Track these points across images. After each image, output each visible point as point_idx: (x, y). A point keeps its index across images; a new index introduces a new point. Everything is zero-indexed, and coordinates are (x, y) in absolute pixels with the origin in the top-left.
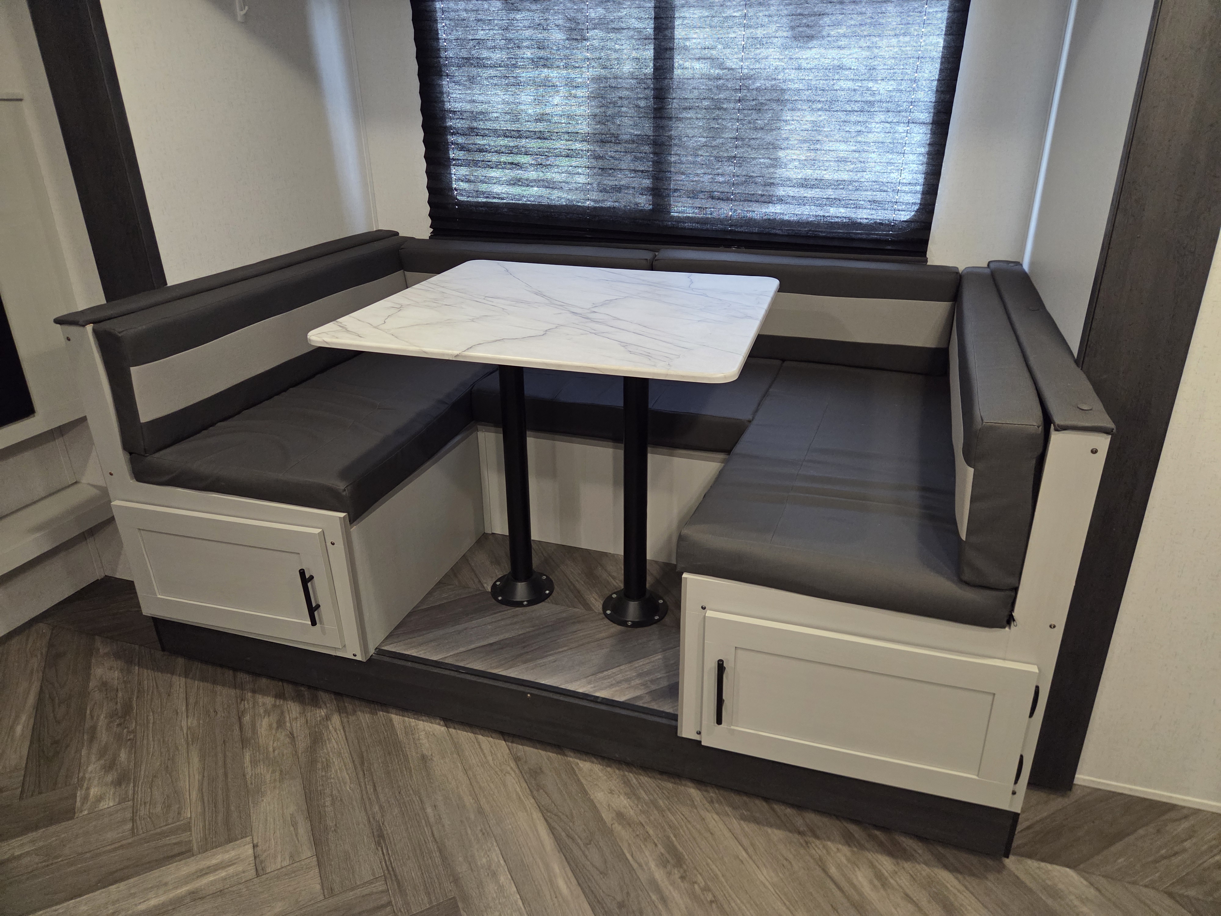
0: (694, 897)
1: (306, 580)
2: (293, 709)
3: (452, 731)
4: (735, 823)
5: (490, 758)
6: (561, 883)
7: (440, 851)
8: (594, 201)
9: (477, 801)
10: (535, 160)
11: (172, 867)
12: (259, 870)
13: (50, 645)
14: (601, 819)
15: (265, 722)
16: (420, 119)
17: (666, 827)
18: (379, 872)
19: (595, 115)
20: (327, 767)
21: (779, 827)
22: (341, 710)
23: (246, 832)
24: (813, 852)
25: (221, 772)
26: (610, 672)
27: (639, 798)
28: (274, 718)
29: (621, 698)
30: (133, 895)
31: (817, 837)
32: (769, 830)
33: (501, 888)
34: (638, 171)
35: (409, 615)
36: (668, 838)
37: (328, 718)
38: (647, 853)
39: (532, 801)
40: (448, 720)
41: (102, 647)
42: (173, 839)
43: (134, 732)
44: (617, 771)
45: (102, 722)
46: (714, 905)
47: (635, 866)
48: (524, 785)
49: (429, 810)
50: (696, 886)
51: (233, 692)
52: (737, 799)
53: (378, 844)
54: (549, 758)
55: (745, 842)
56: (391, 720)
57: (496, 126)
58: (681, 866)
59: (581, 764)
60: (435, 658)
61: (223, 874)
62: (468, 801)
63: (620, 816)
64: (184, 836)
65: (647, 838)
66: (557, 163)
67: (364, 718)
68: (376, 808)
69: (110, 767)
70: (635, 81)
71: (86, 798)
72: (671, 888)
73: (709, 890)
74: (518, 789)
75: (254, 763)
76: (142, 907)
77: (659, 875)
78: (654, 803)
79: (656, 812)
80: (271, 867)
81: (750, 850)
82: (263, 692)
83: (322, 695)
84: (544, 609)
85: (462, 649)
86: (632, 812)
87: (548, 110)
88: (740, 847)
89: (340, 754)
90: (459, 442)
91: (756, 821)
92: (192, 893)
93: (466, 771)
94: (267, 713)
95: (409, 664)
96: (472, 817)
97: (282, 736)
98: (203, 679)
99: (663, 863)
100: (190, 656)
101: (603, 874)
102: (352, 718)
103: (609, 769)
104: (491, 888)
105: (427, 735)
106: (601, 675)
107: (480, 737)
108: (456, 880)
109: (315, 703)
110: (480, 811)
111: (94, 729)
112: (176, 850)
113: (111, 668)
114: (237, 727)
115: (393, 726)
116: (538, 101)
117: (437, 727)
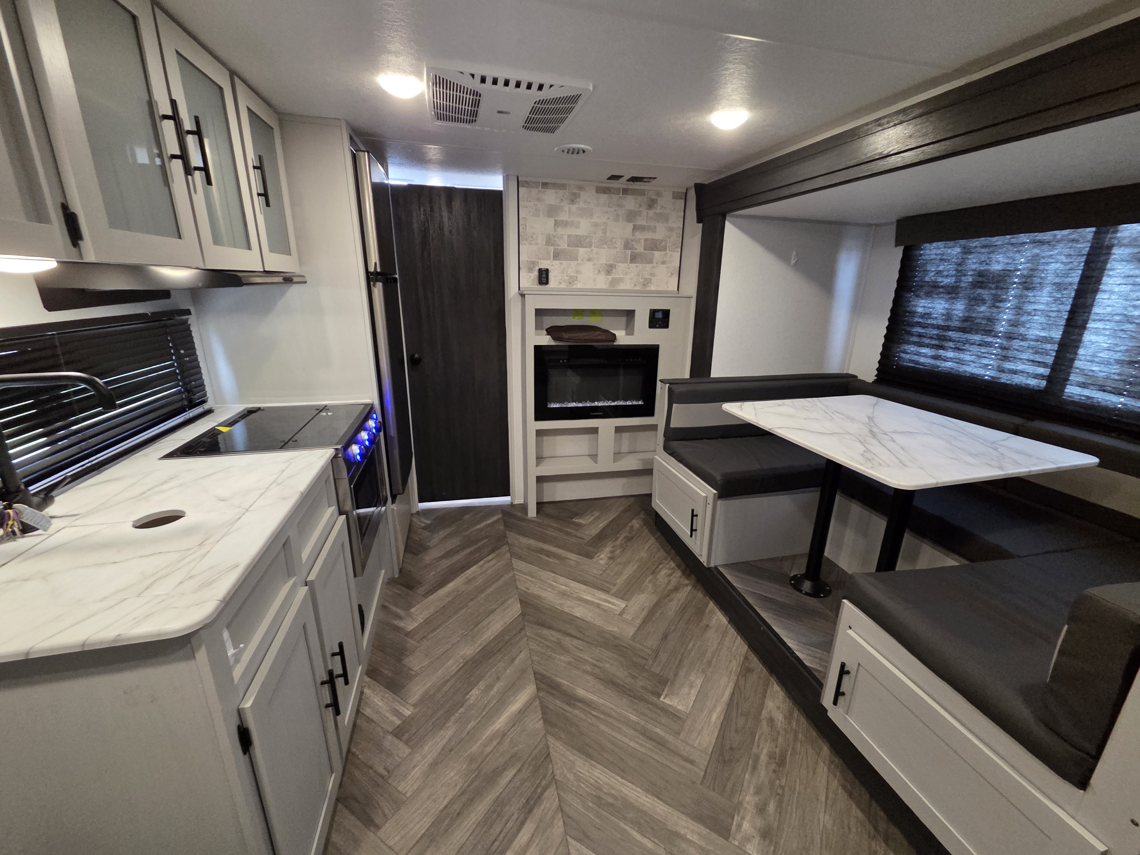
0: (772, 783)
1: (693, 515)
2: (678, 573)
3: (729, 626)
4: (835, 784)
5: (734, 648)
6: (714, 716)
7: (680, 660)
8: (992, 377)
9: (713, 657)
10: (955, 345)
11: (600, 592)
12: (621, 614)
13: (629, 506)
14: (760, 714)
15: (664, 572)
16: (889, 314)
17: (791, 747)
18: (654, 647)
19: (1010, 320)
20: (671, 600)
21: (863, 811)
22: (694, 586)
23: (628, 600)
24: (874, 845)
25: (639, 576)
26: (816, 650)
27: (790, 723)
28: (669, 572)
29: (807, 663)
30: (585, 592)
31: (887, 844)
32: (854, 806)
33: (689, 694)
34: (1036, 361)
35: (743, 563)
36: (786, 751)
37: (687, 585)
38: (767, 745)
39: (736, 678)
40: (731, 621)
41: (642, 515)
42: (608, 585)
43: (627, 546)
44: (791, 704)
45: (622, 537)
46: (778, 797)
47: (756, 743)
48: (739, 670)
49: (691, 645)
50: (778, 781)
51: (665, 554)
52: (850, 776)
53: (662, 639)
54: (762, 670)
55: (831, 795)
56: (709, 603)
57: (934, 322)
58: (779, 767)
59: (775, 685)
60: (735, 585)
61: (611, 606)
62: (709, 655)
63: (771, 721)
64: (611, 587)
65: (775, 740)
66: (971, 349)
67: (700, 595)
68: (673, 628)
69: (611, 552)
70: (1052, 299)
71: (599, 556)
72: (764, 768)
73: (784, 790)
74: (734, 669)
75: (650, 581)
76: (584, 597)
77: (764, 758)
78: (796, 733)
79: (792, 736)
80: (625, 616)
81: (830, 802)
82: (674, 562)
83: (693, 576)
84: (812, 602)
85: (750, 590)
86: (779, 724)
87: (974, 315)
88: (824, 793)
89: (679, 600)
90: (811, 492)
91: (850, 795)
92: (598, 604)
93: (719, 644)
94: (669, 569)
95: (723, 580)
96: (705, 661)
97: (666, 580)
98: (660, 544)
99: (771, 756)
100: (663, 534)
101: (737, 731)
102: (696, 591)
103: (788, 699)
104: (685, 690)
105: (718, 619)
106: (808, 647)
107: (739, 637)
108: (676, 675)
109: (688, 577)
110: (710, 663)
111: (618, 538)
112: (606, 589)
113: (638, 523)
114: (655, 567)
115: (708, 605)
116: (970, 308)
117: (724, 619)
